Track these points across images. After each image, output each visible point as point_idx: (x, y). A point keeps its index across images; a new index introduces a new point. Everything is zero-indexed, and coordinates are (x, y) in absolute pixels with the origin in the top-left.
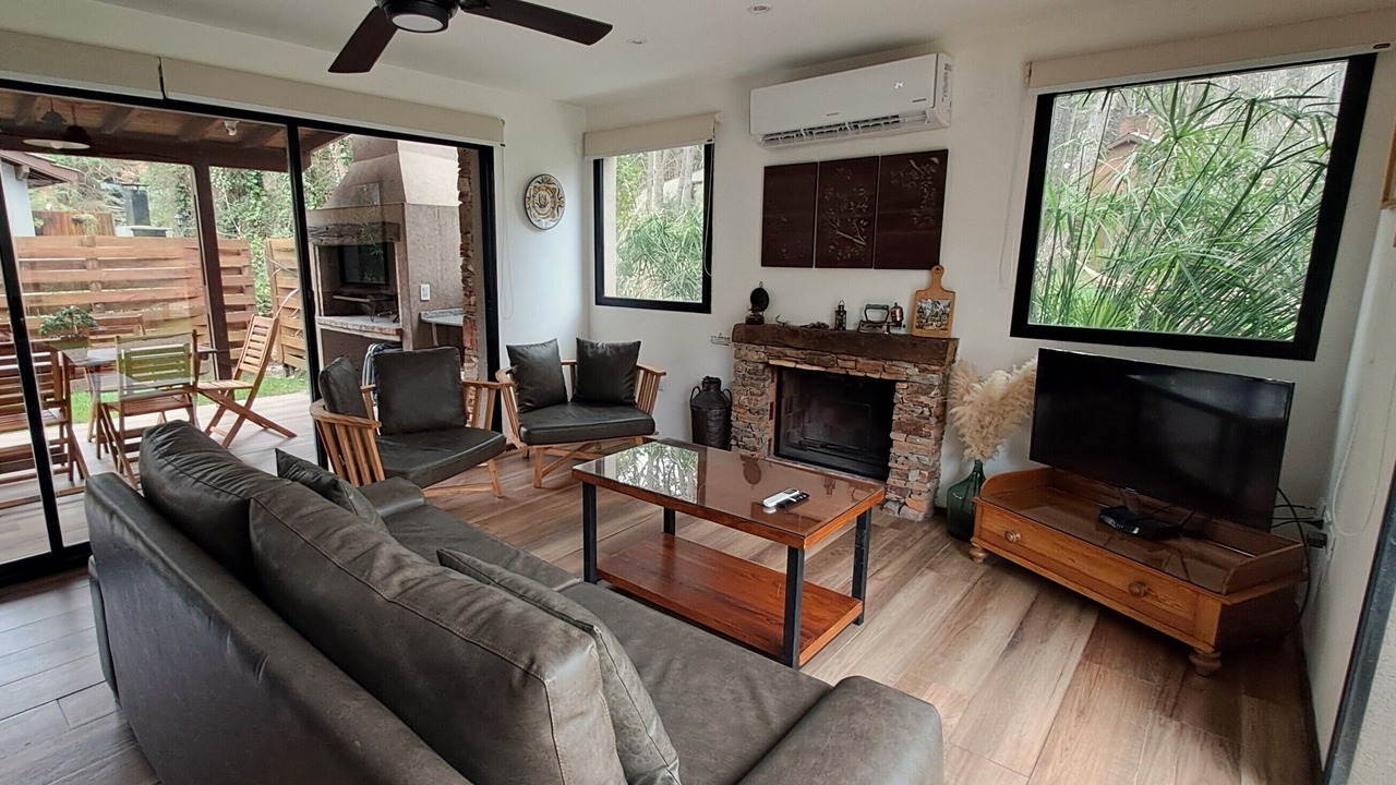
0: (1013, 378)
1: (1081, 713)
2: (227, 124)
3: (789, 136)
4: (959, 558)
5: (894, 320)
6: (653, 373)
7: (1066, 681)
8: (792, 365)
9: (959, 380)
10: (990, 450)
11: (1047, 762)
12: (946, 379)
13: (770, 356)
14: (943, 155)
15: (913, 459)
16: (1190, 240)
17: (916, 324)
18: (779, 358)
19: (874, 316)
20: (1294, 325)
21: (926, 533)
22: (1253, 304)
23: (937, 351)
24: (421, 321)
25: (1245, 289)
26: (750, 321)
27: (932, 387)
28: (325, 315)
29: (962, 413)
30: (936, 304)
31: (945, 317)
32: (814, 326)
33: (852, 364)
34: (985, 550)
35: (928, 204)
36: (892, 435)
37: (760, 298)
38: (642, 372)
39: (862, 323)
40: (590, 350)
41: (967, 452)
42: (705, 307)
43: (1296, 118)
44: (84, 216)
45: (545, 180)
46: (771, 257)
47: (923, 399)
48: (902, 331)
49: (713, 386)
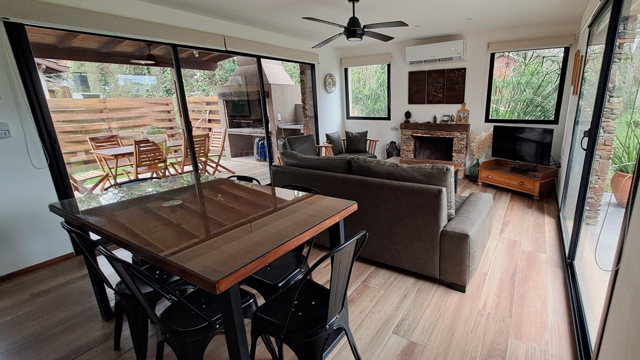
0: (487, 134)
1: (511, 210)
2: (194, 52)
3: (417, 62)
4: (475, 186)
5: (452, 119)
6: (373, 141)
7: (507, 205)
8: (421, 135)
9: (472, 136)
10: (481, 155)
11: (506, 218)
12: (467, 136)
13: (413, 133)
14: (465, 69)
15: (459, 160)
16: (528, 94)
17: (458, 120)
18: (416, 133)
19: (446, 118)
20: (553, 116)
21: (464, 181)
22: (544, 110)
23: (464, 128)
24: (278, 128)
25: (542, 107)
26: (405, 122)
27: (464, 138)
28: (230, 128)
29: (474, 145)
30: (464, 114)
31: (466, 118)
32: (427, 123)
33: (440, 134)
34: (482, 182)
35: (461, 84)
36: (453, 154)
37: (408, 115)
38: (368, 141)
39: (442, 121)
40: (350, 135)
41: (475, 157)
42: (389, 118)
43: (553, 62)
44: (55, 88)
45: (331, 76)
46: (411, 101)
47: (462, 142)
48: (454, 123)
49: (394, 144)
